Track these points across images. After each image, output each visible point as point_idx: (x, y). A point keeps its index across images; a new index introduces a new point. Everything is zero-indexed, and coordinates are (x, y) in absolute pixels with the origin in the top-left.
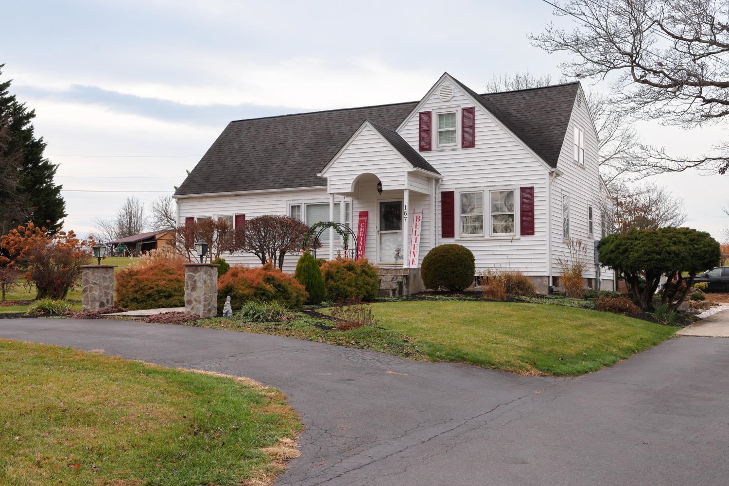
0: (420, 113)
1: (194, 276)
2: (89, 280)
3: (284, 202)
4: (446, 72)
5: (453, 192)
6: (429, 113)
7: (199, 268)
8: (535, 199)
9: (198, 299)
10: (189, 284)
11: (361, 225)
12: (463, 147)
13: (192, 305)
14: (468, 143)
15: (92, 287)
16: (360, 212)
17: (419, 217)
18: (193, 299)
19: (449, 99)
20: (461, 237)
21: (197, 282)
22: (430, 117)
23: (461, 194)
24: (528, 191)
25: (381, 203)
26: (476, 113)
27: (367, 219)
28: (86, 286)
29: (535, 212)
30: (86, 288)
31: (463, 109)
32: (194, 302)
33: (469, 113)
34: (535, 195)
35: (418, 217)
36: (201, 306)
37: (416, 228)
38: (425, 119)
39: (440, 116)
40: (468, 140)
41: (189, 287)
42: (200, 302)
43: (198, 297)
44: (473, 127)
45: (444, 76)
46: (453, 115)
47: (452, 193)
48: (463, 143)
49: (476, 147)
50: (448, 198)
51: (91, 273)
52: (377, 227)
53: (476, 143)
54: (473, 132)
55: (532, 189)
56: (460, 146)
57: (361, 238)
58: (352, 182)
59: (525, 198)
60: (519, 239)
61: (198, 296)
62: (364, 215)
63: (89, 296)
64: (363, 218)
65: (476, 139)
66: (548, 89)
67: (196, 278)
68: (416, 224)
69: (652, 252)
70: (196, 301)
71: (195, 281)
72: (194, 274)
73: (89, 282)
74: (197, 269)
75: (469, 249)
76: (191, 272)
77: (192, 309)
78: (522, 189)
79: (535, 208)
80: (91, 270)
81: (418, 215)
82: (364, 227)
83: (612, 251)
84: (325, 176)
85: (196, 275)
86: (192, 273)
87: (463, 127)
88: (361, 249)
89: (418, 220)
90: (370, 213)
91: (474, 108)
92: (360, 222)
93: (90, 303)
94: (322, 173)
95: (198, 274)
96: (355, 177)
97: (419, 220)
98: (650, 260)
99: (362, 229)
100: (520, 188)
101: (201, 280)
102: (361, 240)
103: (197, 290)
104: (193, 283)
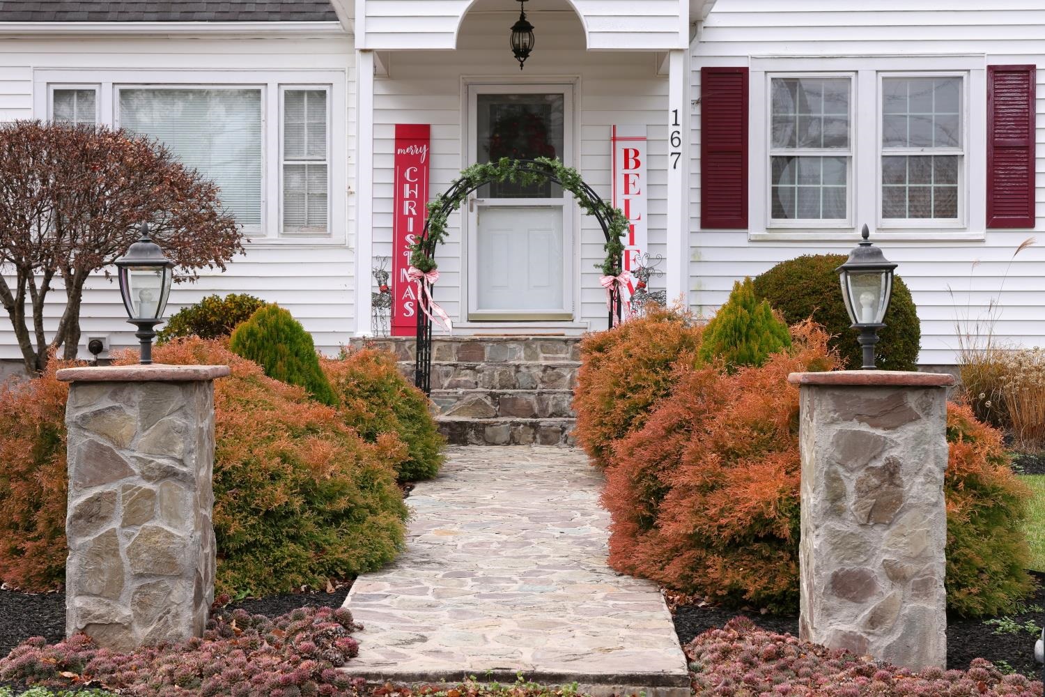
1: (882, 444)
2: (124, 455)
5: (746, 70)
7: (912, 400)
8: (1040, 108)
9: (910, 568)
10: (850, 487)
11: (407, 175)
13: (873, 603)
15: (150, 494)
16: (399, 128)
17: (637, 153)
18: (874, 568)
20: (771, 229)
21: (904, 477)
23: (772, 79)
24: (1013, 80)
25: (481, 98)
27: (428, 153)
28: (97, 490)
29: (1039, 152)
30: (97, 499)
32: (884, 585)
34: (1040, 94)
35: (632, 154)
36: (932, 607)
37: (627, 192)
41: (850, 502)
42: (923, 587)
43: (909, 558)
47: (742, 73)
50: (724, 91)
51: (133, 413)
55: (1028, 72)
57: (411, 220)
58: (460, 10)
59: (1005, 103)
60: (982, 241)
61: (909, 550)
62: (412, 137)
63: (125, 544)
64: (412, 150)
67: (895, 453)
68: (627, 176)
70: (896, 575)
71: (891, 472)
72: (879, 432)
73: (123, 464)
74: (901, 405)
76: (860, 418)
77: (875, 621)
78: (996, 73)
79: (1039, 138)
80: (138, 395)
81: (631, 145)
82: (420, 183)
85: (894, 436)
86: (864, 428)
89: (632, 163)
90: (435, 132)
92: (402, 162)
93: (131, 586)
95: (910, 430)
97: (638, 164)
99: (412, 187)
100: (990, 68)
101: (930, 465)
102: (411, 229)
103: (906, 518)
104: (874, 481)
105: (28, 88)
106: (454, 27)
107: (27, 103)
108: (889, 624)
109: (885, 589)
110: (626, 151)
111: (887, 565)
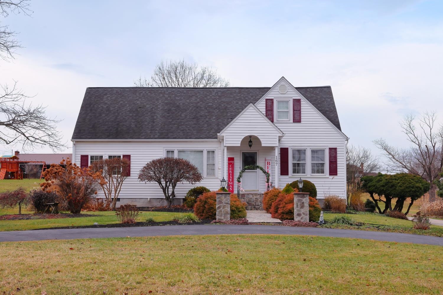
0: (266, 99)
1: (302, 200)
2: (222, 201)
3: (162, 148)
4: (283, 77)
6: (272, 100)
7: (305, 195)
8: (338, 155)
9: (305, 213)
10: (299, 204)
11: (230, 166)
12: (294, 122)
13: (301, 217)
14: (297, 119)
15: (225, 205)
16: (229, 158)
17: (269, 162)
18: (301, 213)
19: (285, 93)
21: (304, 204)
22: (273, 103)
23: (293, 150)
24: (333, 150)
25: (243, 153)
26: (302, 103)
27: (234, 162)
28: (220, 205)
29: (338, 162)
30: (220, 206)
31: (294, 100)
32: (302, 215)
33: (297, 102)
34: (338, 152)
35: (269, 163)
36: (307, 217)
37: (268, 169)
38: (269, 103)
39: (279, 102)
40: (297, 118)
41: (299, 206)
42: (306, 215)
43: (305, 212)
44: (300, 110)
45: (282, 79)
46: (287, 102)
47: (287, 149)
48: (294, 120)
49: (302, 122)
50: (284, 152)
51: (223, 197)
52: (240, 168)
53: (302, 120)
54: (300, 113)
55: (336, 149)
56: (292, 121)
57: (231, 174)
58: (241, 140)
59: (332, 154)
60: (328, 178)
61: (306, 211)
62: (231, 160)
63: (223, 211)
64: (231, 162)
65: (302, 117)
66: (313, 88)
67: (303, 201)
68: (268, 166)
69: (409, 187)
70: (304, 214)
71: (303, 203)
73: (222, 202)
74: (304, 196)
78: (330, 149)
79: (338, 160)
80: (224, 195)
81: (268, 161)
82: (233, 168)
83: (383, 186)
84: (223, 135)
85: (303, 199)
86: (300, 198)
87: (294, 110)
88: (231, 181)
89: (269, 164)
90: (235, 159)
91: (300, 99)
92: (229, 164)
93: (223, 215)
95: (305, 199)
96: (243, 137)
97: (270, 164)
98: (410, 191)
99: (231, 168)
101: (307, 202)
102: (231, 175)
103: (305, 208)
104: (301, 204)
105: (162, 150)
106: (240, 142)
107: (162, 153)
108: (303, 219)
109: (303, 215)
110: (268, 162)
111: (303, 213)
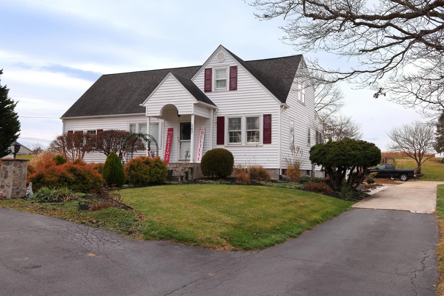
0: (205, 69)
1: (6, 168)
3: (126, 122)
4: (221, 45)
5: (224, 117)
6: (211, 69)
8: (272, 122)
9: (8, 184)
10: (3, 174)
11: (169, 137)
12: (230, 90)
13: (4, 189)
16: (168, 128)
17: (203, 132)
18: (5, 185)
19: (222, 61)
20: (228, 145)
21: (8, 172)
22: (211, 72)
23: (229, 118)
24: (267, 117)
25: (181, 123)
26: (238, 70)
27: (173, 133)
29: (272, 130)
31: (231, 67)
32: (5, 187)
33: (234, 69)
34: (272, 119)
36: (10, 190)
37: (201, 138)
38: (208, 73)
39: (217, 71)
40: (233, 86)
41: (3, 176)
42: (9, 187)
43: (8, 183)
44: (236, 78)
45: (220, 47)
46: (225, 70)
47: (223, 118)
48: (230, 88)
49: (238, 90)
50: (220, 121)
52: (178, 138)
53: (238, 87)
54: (236, 81)
55: (270, 115)
56: (228, 89)
58: (160, 109)
59: (266, 121)
60: (262, 146)
61: (8, 182)
62: (171, 130)
64: (170, 132)
65: (238, 85)
67: (8, 169)
68: (201, 136)
69: (340, 155)
70: (7, 186)
71: (7, 172)
72: (6, 166)
75: (231, 151)
76: (5, 164)
77: (4, 192)
78: (265, 116)
79: (272, 127)
81: (203, 130)
82: (171, 138)
83: (317, 154)
84: (145, 105)
86: (5, 166)
87: (230, 78)
88: (168, 151)
89: (202, 133)
90: (174, 129)
91: (237, 66)
92: (168, 134)
94: (143, 104)
95: (9, 166)
96: (162, 107)
98: (338, 160)
99: (169, 138)
100: (263, 115)
101: (11, 171)
102: (168, 145)
103: (8, 178)
104: (5, 173)
105: (126, 124)
106: (159, 112)
107: (126, 127)
108: (5, 192)
110: (202, 132)
111: (6, 184)
